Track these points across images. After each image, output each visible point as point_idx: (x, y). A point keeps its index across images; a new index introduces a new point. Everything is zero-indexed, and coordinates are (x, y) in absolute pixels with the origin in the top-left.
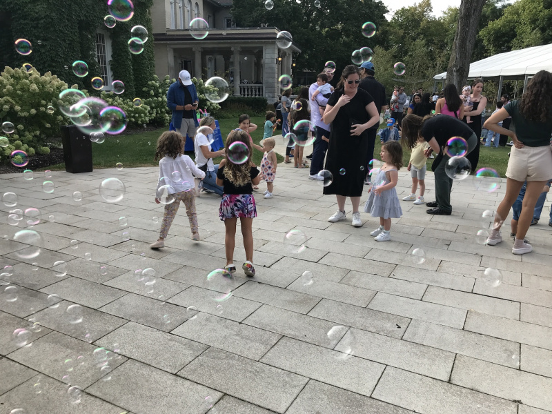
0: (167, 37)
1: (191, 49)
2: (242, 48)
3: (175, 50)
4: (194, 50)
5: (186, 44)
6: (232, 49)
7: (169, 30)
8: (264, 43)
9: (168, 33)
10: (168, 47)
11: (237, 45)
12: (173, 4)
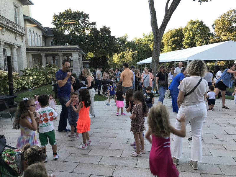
1: (40, 54)
2: (63, 53)
3: (32, 55)
4: (41, 54)
5: (38, 52)
6: (59, 54)
8: (73, 51)
9: (29, 48)
10: (29, 53)
11: (61, 52)
12: (30, 36)
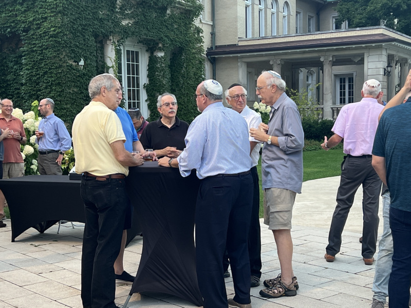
0: (238, 49)
1: (269, 61)
2: (333, 56)
3: (249, 65)
4: (271, 63)
5: (262, 56)
6: (322, 59)
7: (240, 39)
8: (366, 48)
9: (240, 44)
10: (239, 60)
11: (328, 53)
12: (250, 7)
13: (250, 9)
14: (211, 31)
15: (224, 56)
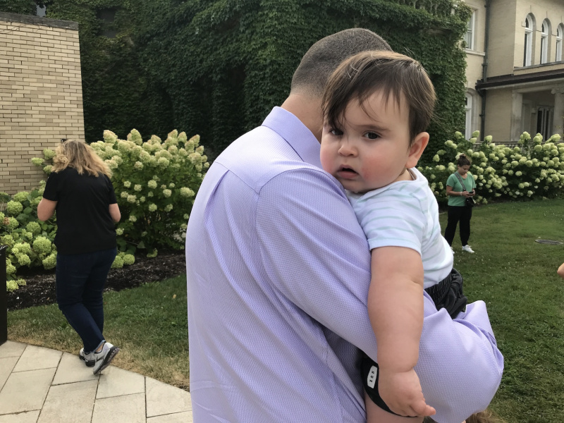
0: (513, 79)
1: (550, 91)
3: (525, 96)
4: (553, 92)
5: (541, 84)
7: (517, 69)
9: (516, 73)
10: (513, 91)
12: (531, 34)
13: (530, 37)
14: (482, 62)
15: (495, 88)
